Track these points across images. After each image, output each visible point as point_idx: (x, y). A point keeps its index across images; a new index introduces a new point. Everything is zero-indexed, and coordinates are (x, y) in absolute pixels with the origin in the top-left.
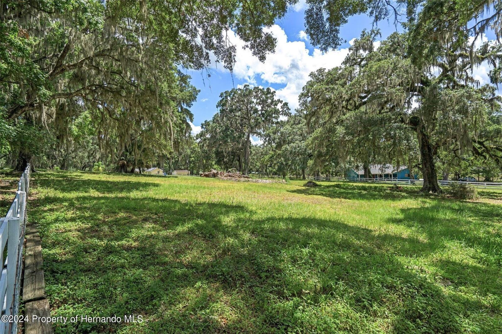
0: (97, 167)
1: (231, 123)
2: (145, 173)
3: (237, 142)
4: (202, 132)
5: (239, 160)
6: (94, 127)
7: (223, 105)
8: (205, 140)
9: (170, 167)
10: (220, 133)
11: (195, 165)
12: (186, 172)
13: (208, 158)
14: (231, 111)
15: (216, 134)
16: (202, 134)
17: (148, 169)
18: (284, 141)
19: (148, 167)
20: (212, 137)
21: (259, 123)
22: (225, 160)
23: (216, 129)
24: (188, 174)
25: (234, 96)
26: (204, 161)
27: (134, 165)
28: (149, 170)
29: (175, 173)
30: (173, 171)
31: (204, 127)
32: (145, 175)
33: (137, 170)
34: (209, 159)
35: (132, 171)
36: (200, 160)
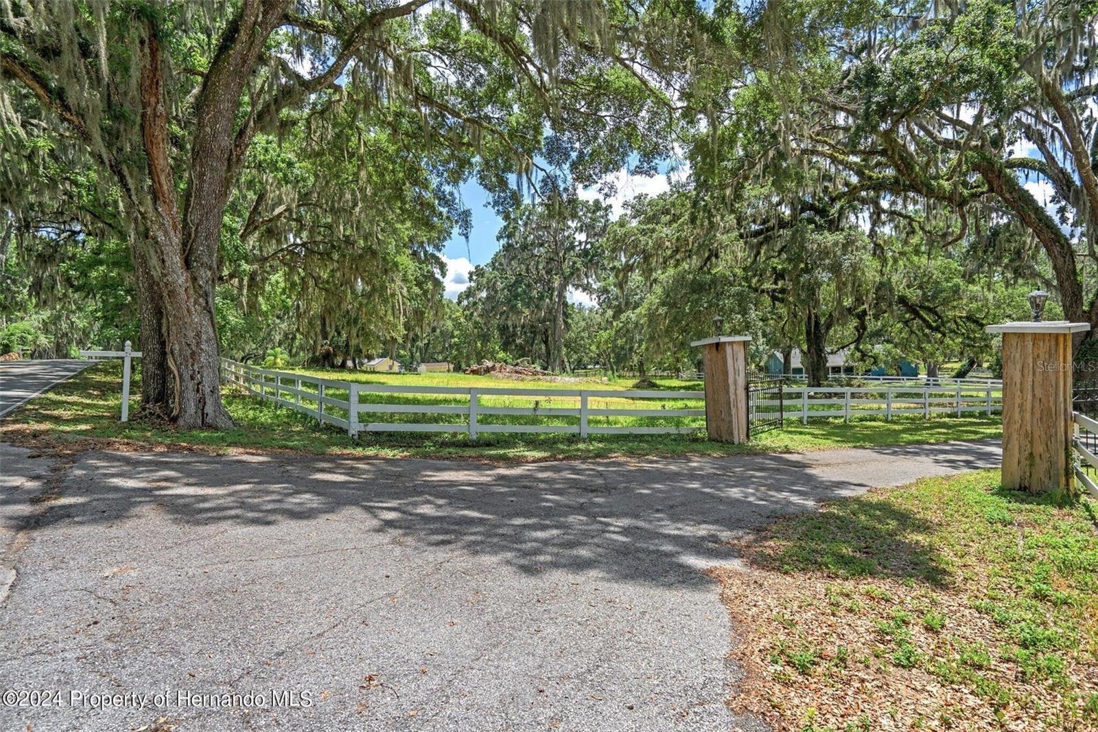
0: (273, 358)
1: (528, 270)
2: (364, 368)
3: (537, 307)
4: (469, 289)
5: (546, 342)
6: (289, 297)
7: (510, 236)
8: (475, 303)
9: (412, 357)
10: (503, 289)
11: (461, 353)
12: (445, 366)
13: (485, 338)
14: (524, 247)
15: (496, 292)
16: (470, 292)
17: (369, 361)
18: (627, 304)
19: (370, 358)
20: (488, 298)
21: (578, 269)
22: (518, 341)
23: (495, 283)
24: (449, 371)
25: (528, 218)
26: (479, 345)
27: (347, 353)
28: (372, 363)
29: (423, 367)
30: (418, 364)
31: (474, 278)
32: (365, 372)
33: (350, 363)
34: (488, 341)
35: (343, 367)
36: (469, 343)
